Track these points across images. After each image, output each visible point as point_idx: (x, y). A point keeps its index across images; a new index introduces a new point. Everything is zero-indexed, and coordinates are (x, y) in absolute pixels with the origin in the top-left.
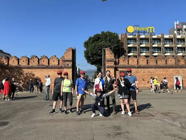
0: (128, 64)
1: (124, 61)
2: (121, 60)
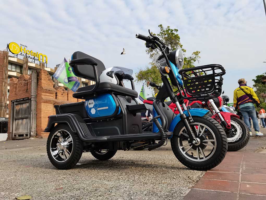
0: (68, 100)
1: (63, 95)
2: (59, 93)
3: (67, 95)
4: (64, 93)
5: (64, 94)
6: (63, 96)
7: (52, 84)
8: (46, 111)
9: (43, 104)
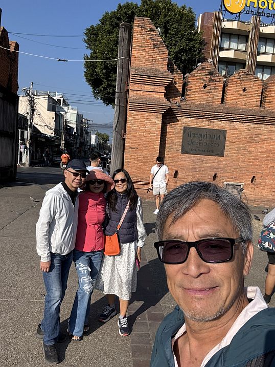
1: (208, 87)
2: (194, 83)
3: (221, 89)
4: (213, 81)
5: (210, 85)
6: (209, 92)
7: (162, 57)
8: (140, 133)
9: (133, 113)
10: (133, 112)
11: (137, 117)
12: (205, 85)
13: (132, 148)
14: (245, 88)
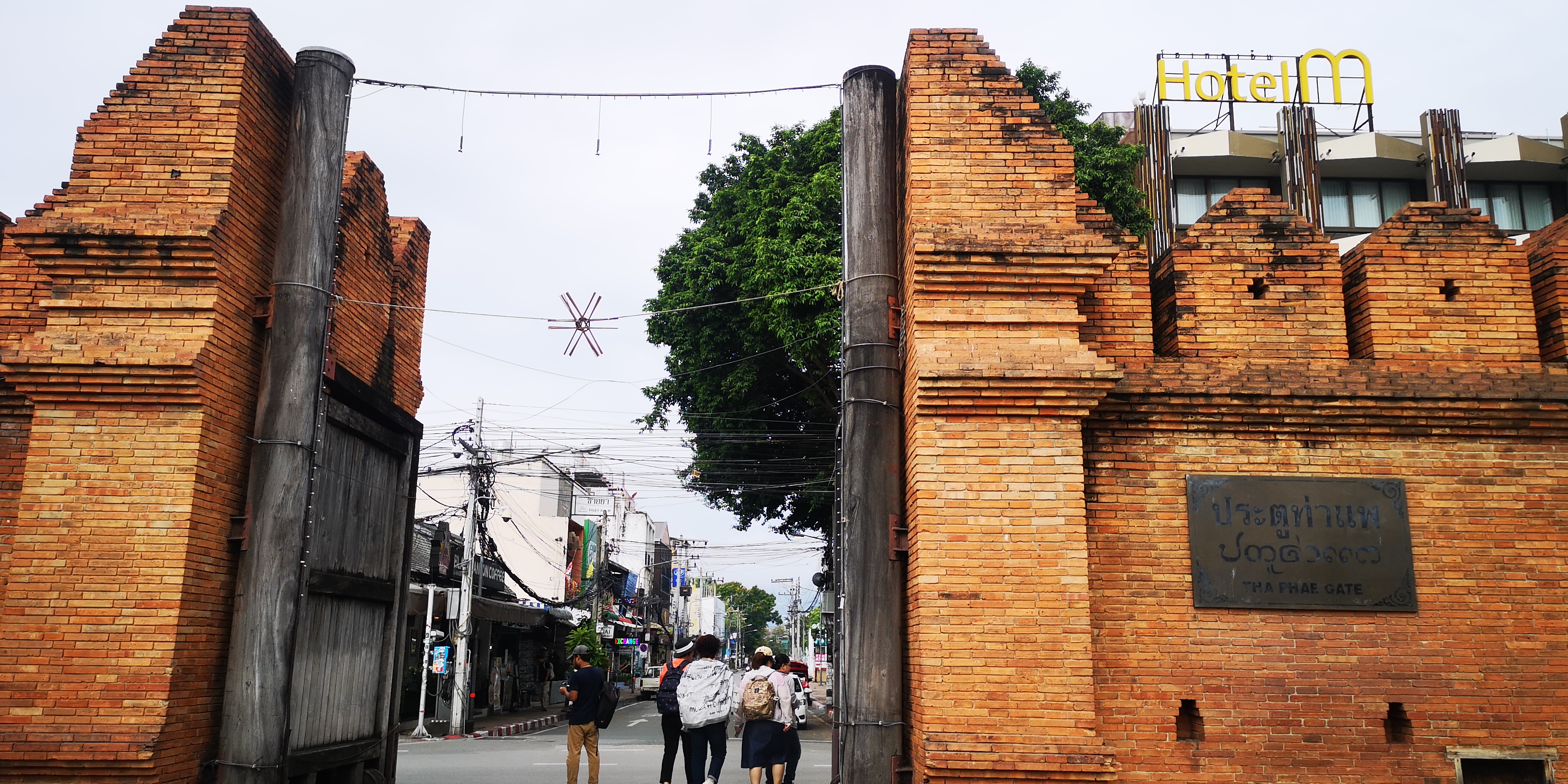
0: (1357, 346)
1: (1275, 293)
2: (1201, 277)
3: (1335, 295)
4: (1291, 261)
5: (1281, 281)
6: (1281, 311)
7: (1049, 173)
8: (983, 521)
9: (938, 429)
10: (940, 421)
11: (960, 443)
12: (1258, 281)
13: (948, 596)
14: (1449, 282)
